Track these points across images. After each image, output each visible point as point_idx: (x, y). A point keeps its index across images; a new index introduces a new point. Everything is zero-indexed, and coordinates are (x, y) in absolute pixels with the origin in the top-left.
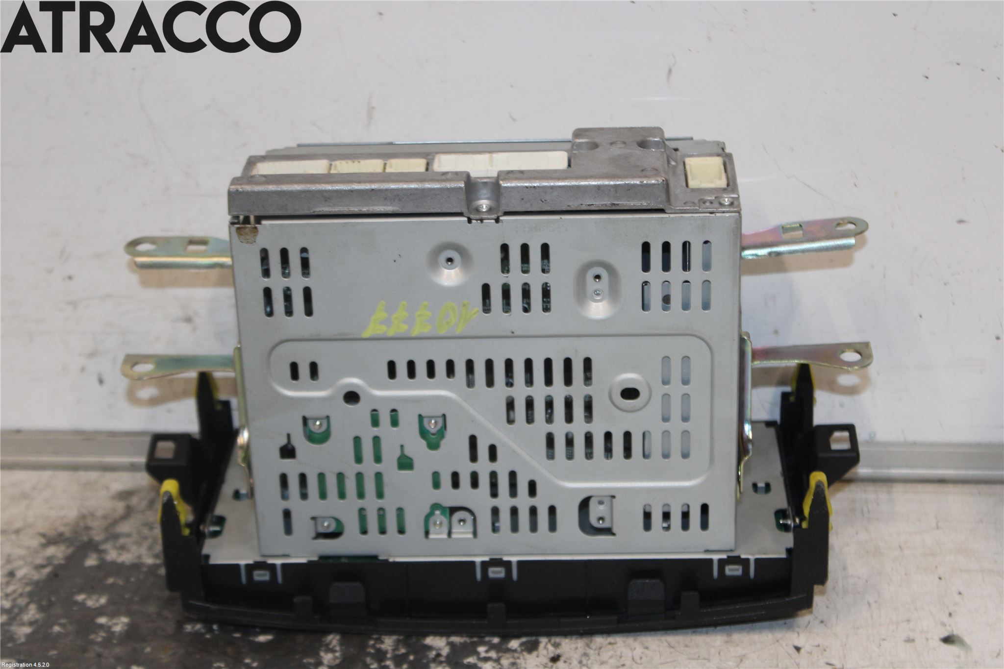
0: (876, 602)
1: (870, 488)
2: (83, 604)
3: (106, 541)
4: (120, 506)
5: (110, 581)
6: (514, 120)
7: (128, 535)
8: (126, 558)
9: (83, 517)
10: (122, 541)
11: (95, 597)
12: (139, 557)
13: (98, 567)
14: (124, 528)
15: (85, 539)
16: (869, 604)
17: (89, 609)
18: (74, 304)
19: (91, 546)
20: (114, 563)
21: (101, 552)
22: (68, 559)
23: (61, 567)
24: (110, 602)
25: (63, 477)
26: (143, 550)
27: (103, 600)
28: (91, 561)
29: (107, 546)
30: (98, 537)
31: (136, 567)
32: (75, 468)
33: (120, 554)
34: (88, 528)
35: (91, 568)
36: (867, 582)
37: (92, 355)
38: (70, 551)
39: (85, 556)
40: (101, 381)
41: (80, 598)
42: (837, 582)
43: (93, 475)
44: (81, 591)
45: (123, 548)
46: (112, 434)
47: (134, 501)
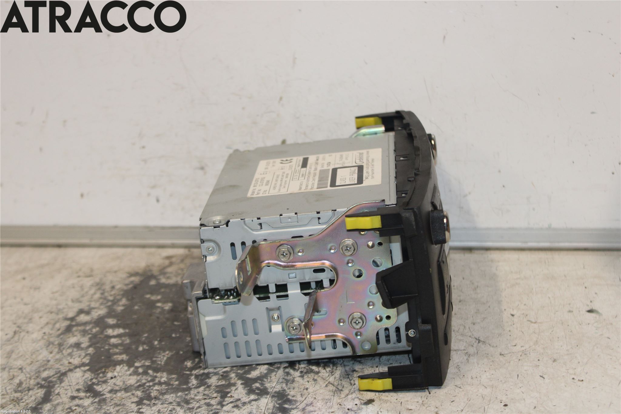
0: (553, 297)
1: (549, 252)
2: (149, 299)
3: (160, 275)
4: (167, 262)
5: (163, 290)
6: (366, 63)
7: (171, 273)
8: (172, 281)
9: (148, 266)
10: (168, 275)
11: (155, 296)
13: (156, 285)
14: (169, 270)
15: (149, 274)
16: (549, 298)
17: (152, 300)
18: (145, 161)
19: (152, 277)
20: (164, 284)
21: (157, 279)
24: (163, 298)
25: (137, 251)
27: (159, 297)
28: (153, 282)
29: (161, 277)
30: (156, 273)
32: (143, 246)
33: (168, 280)
34: (151, 271)
35: (153, 285)
36: (548, 289)
37: (154, 187)
38: (142, 279)
39: (149, 281)
40: (158, 201)
41: (148, 296)
43: (153, 250)
44: (148, 293)
45: (168, 278)
46: (163, 228)
47: (174, 260)
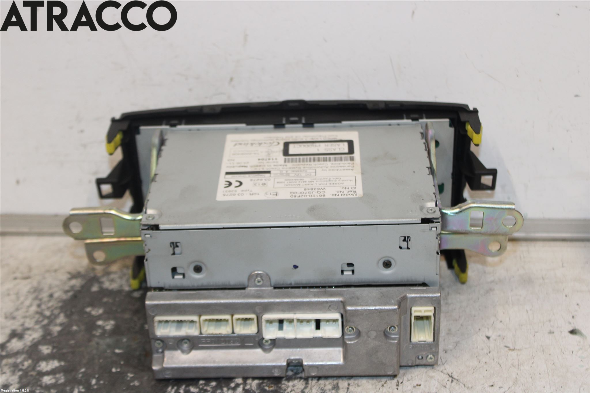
0: (531, 310)
1: (524, 244)
2: (89, 314)
3: (103, 276)
5: (105, 300)
6: (326, 41)
7: (115, 273)
8: (114, 286)
10: (112, 276)
11: (96, 309)
12: (121, 286)
13: (99, 292)
14: (113, 268)
15: (92, 275)
16: (527, 311)
17: (93, 316)
18: (85, 146)
19: (94, 279)
20: (107, 290)
21: (101, 283)
22: (83, 287)
23: (79, 292)
24: (105, 312)
26: (124, 282)
27: (101, 311)
28: (95, 288)
29: (104, 279)
30: (99, 274)
31: (119, 292)
33: (111, 284)
35: (95, 292)
36: (525, 298)
38: (83, 282)
39: (91, 285)
41: (88, 309)
42: (508, 299)
44: (89, 305)
45: (112, 281)
